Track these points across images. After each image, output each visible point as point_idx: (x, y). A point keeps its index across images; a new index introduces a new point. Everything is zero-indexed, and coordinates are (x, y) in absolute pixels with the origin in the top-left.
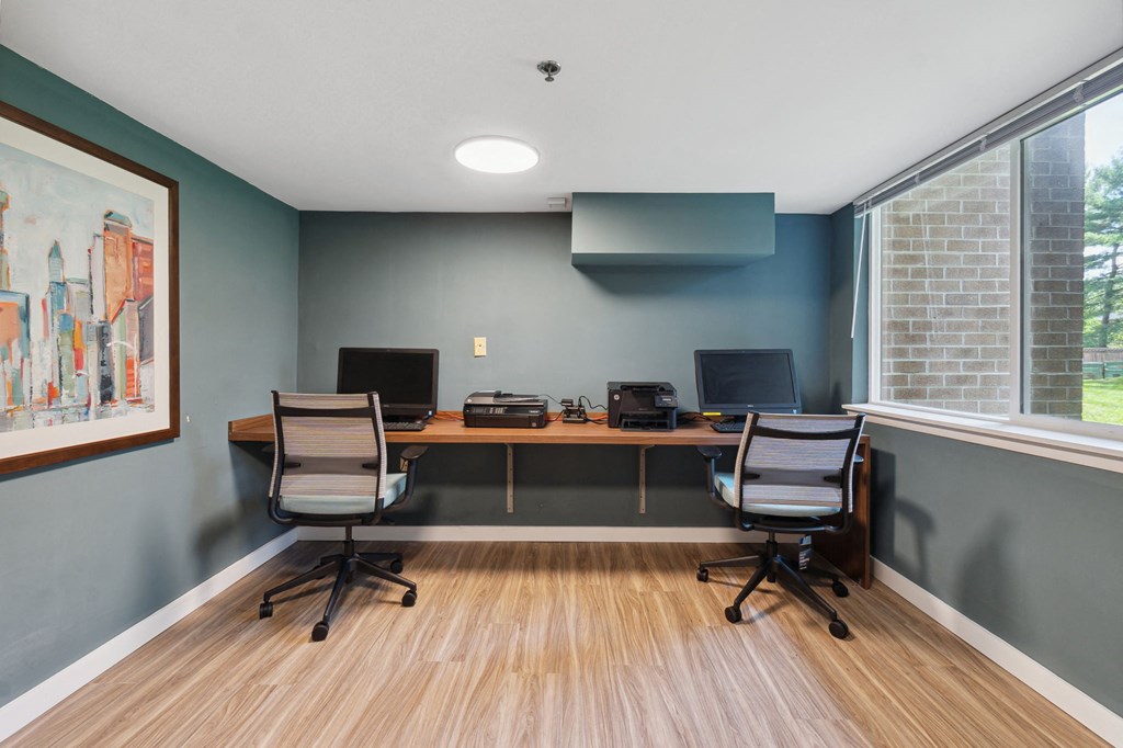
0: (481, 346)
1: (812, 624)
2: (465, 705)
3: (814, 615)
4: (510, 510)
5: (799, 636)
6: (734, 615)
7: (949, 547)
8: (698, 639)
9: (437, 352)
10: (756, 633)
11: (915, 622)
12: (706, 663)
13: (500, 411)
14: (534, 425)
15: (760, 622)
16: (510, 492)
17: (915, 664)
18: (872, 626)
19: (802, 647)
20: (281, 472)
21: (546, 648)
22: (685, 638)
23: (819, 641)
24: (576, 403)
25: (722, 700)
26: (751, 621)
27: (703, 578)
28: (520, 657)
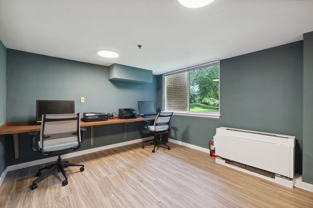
0: (83, 100)
1: (164, 149)
2: (122, 179)
3: (164, 148)
4: (92, 144)
5: (164, 151)
6: (153, 151)
7: (180, 133)
8: (150, 156)
9: (74, 101)
10: (158, 153)
11: (176, 145)
12: (155, 159)
13: (97, 117)
14: (106, 120)
15: (157, 151)
16: (92, 139)
17: (180, 150)
18: (172, 147)
19: (166, 153)
20: (43, 140)
21: (126, 166)
22: (148, 157)
23: (167, 151)
24: (111, 114)
25: (161, 162)
26: (156, 152)
27: (143, 148)
28: (123, 169)
